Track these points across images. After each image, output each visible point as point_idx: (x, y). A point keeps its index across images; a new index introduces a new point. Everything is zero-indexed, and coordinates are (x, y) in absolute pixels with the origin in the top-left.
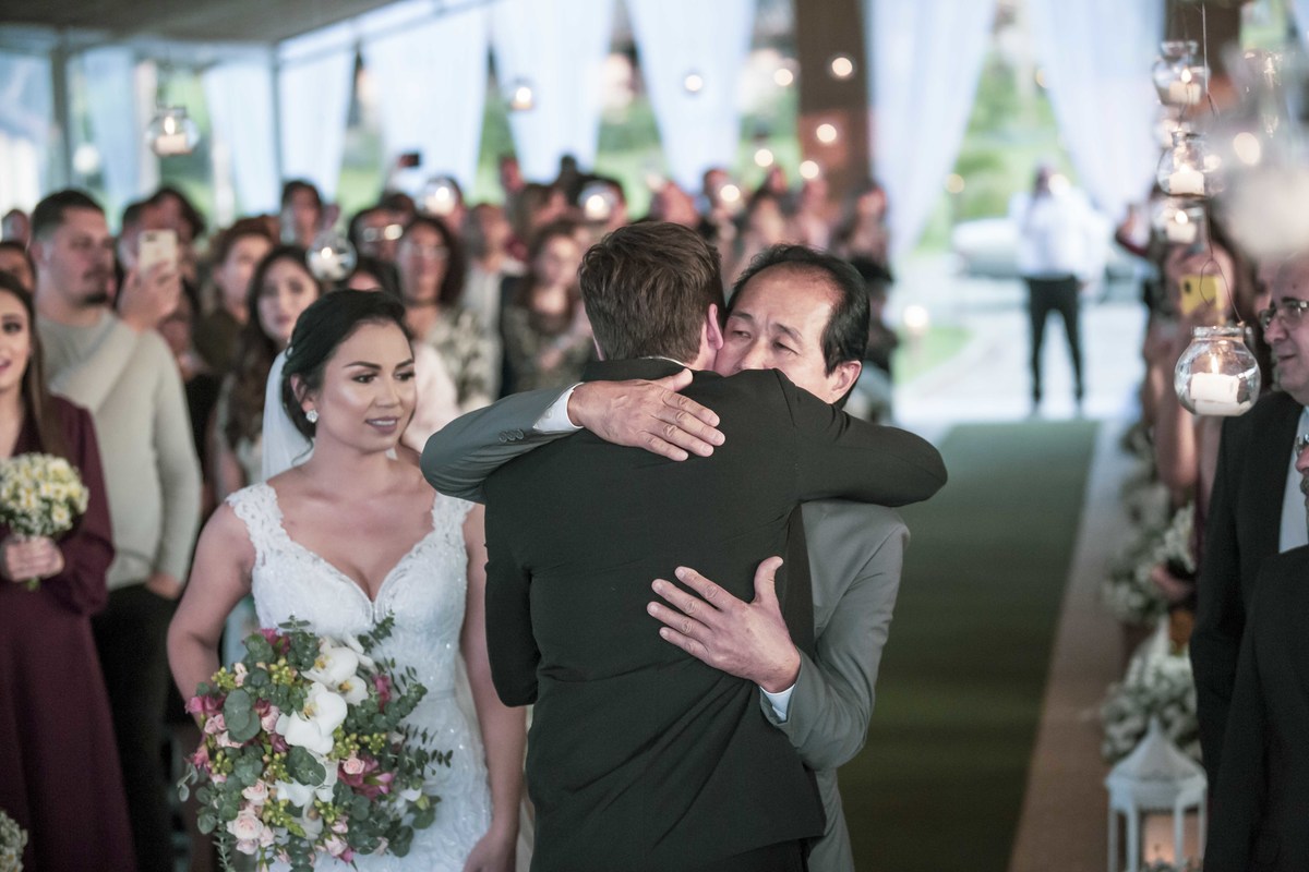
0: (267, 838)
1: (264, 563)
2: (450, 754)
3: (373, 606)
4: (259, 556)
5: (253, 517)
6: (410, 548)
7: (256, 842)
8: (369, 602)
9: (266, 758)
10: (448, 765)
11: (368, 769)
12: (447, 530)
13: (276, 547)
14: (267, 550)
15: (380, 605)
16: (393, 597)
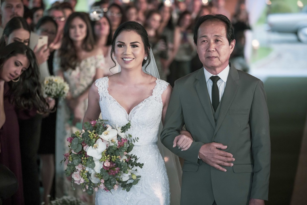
0: (82, 181)
1: (101, 100)
2: (143, 164)
3: (128, 116)
4: (100, 98)
5: (100, 86)
6: (143, 100)
7: (79, 182)
8: (128, 115)
9: (82, 158)
10: (141, 168)
11: (111, 166)
12: (157, 96)
13: (105, 96)
14: (103, 96)
15: (130, 115)
16: (134, 113)
